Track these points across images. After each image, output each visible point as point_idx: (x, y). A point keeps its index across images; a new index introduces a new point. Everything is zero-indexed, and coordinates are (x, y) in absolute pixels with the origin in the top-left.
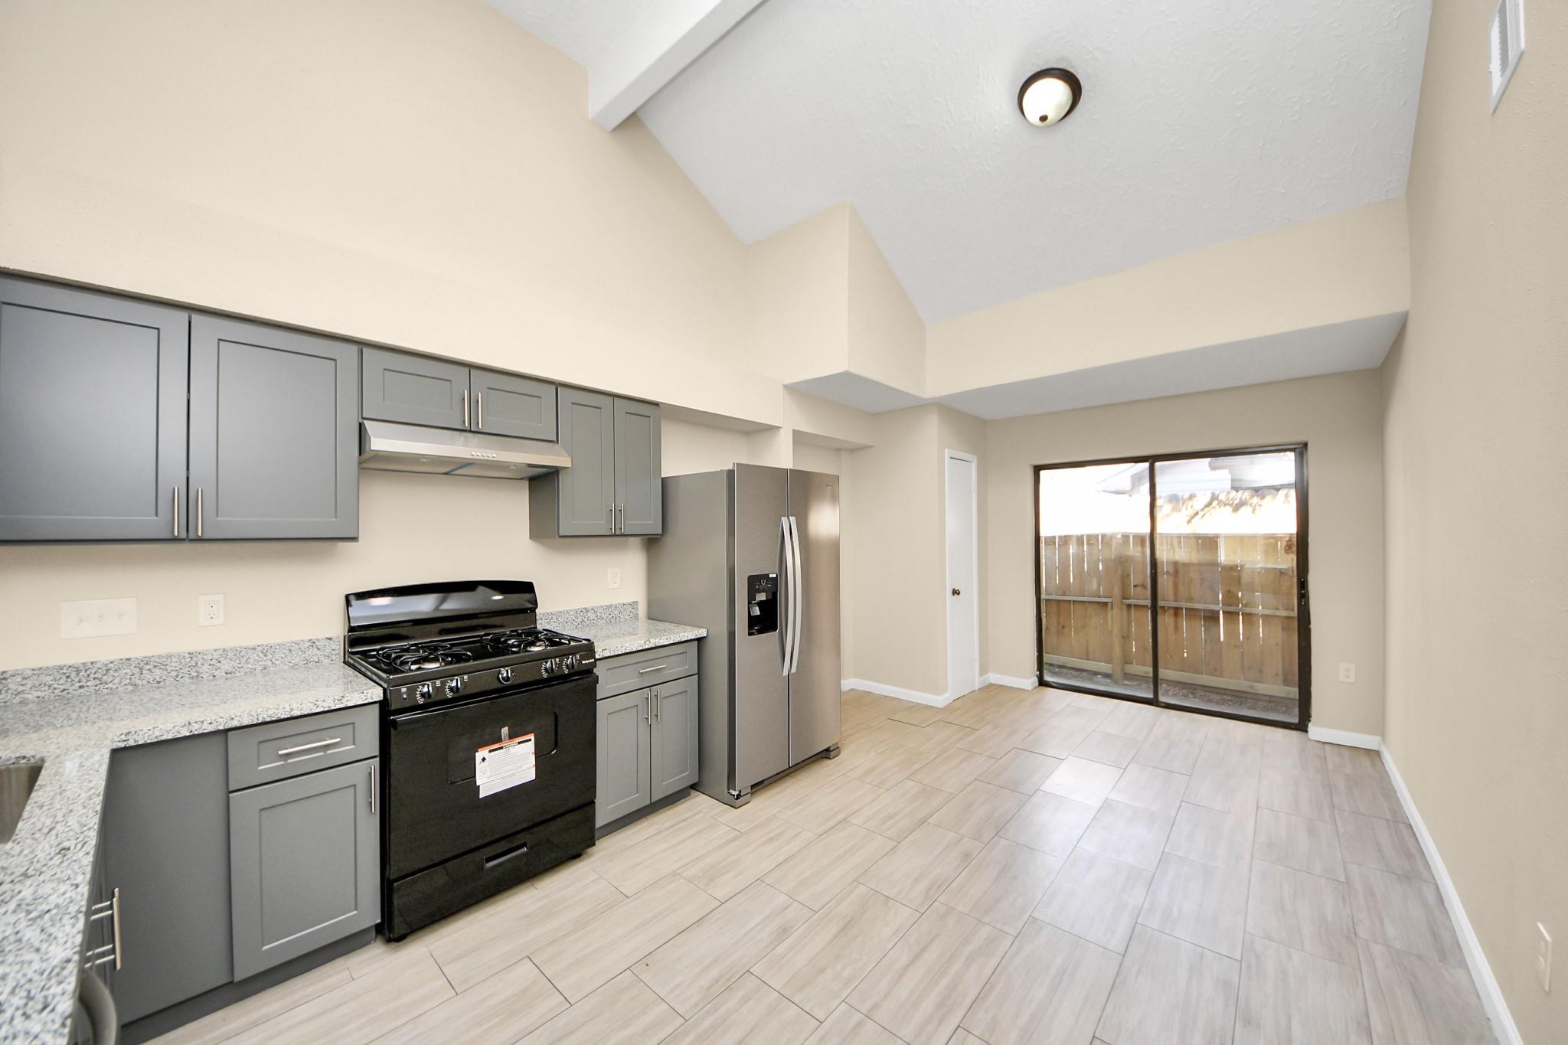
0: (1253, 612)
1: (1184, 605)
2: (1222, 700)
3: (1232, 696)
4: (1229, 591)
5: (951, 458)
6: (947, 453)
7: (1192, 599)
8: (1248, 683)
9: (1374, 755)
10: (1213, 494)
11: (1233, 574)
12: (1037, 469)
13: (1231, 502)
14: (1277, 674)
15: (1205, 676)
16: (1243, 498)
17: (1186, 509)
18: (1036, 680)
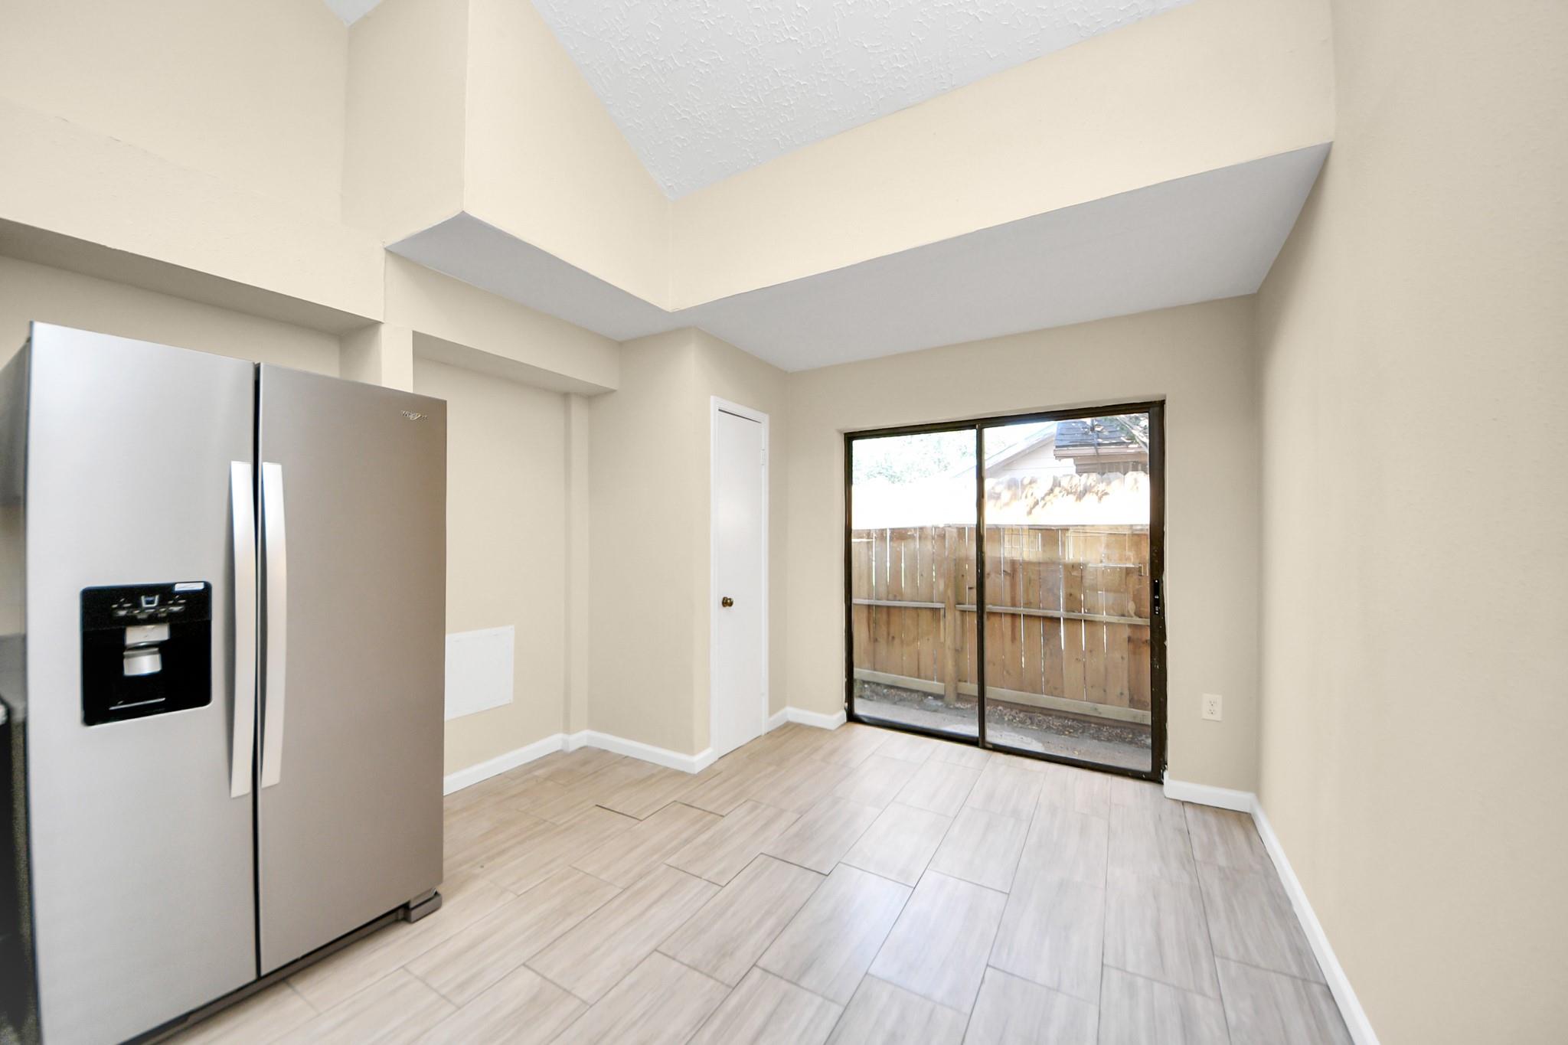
0: (1097, 619)
1: (1021, 610)
2: (1063, 726)
3: (1074, 720)
4: (1071, 595)
5: (720, 410)
6: (714, 403)
7: (1031, 603)
8: (1090, 705)
9: (1245, 820)
10: (1055, 479)
11: (1075, 572)
12: (850, 438)
13: (1074, 490)
14: (1122, 694)
15: (1044, 696)
16: (1088, 484)
17: (1026, 497)
18: (843, 714)
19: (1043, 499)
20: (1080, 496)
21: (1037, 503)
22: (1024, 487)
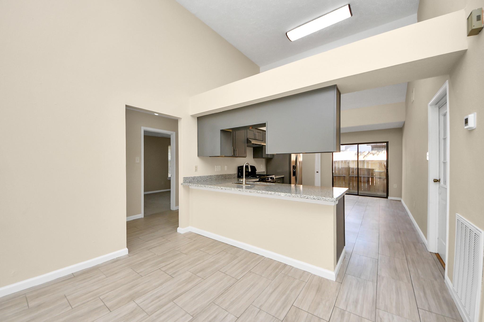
1: (362, 176)
9: (400, 201)
14: (382, 190)
17: (363, 155)
19: (366, 155)
20: (373, 155)
21: (365, 156)
22: (363, 153)
